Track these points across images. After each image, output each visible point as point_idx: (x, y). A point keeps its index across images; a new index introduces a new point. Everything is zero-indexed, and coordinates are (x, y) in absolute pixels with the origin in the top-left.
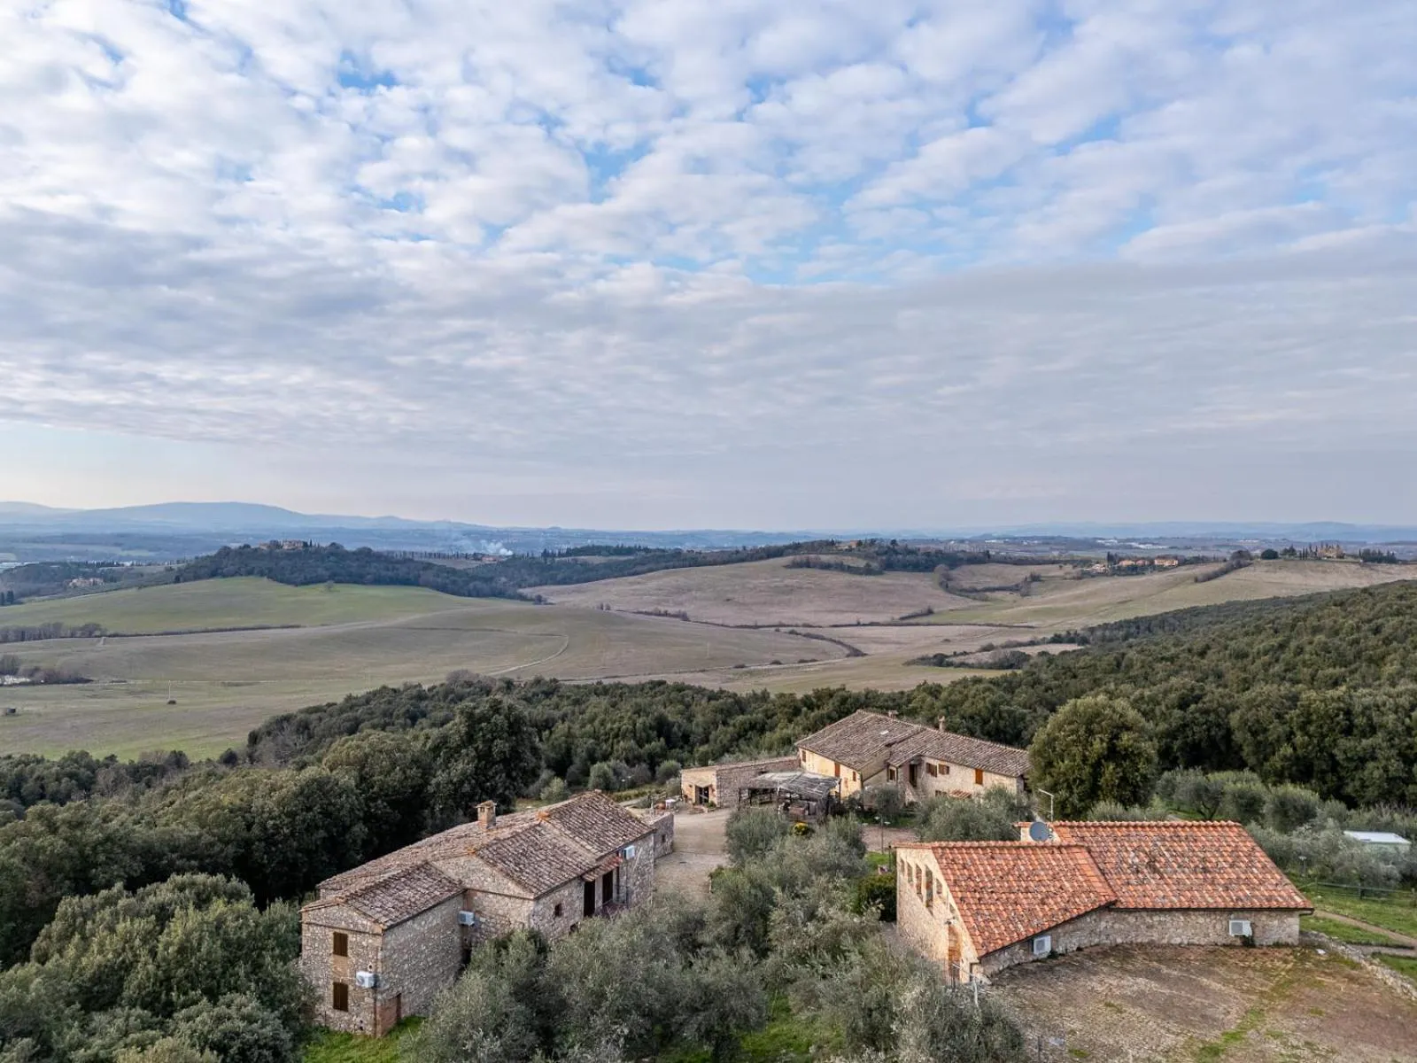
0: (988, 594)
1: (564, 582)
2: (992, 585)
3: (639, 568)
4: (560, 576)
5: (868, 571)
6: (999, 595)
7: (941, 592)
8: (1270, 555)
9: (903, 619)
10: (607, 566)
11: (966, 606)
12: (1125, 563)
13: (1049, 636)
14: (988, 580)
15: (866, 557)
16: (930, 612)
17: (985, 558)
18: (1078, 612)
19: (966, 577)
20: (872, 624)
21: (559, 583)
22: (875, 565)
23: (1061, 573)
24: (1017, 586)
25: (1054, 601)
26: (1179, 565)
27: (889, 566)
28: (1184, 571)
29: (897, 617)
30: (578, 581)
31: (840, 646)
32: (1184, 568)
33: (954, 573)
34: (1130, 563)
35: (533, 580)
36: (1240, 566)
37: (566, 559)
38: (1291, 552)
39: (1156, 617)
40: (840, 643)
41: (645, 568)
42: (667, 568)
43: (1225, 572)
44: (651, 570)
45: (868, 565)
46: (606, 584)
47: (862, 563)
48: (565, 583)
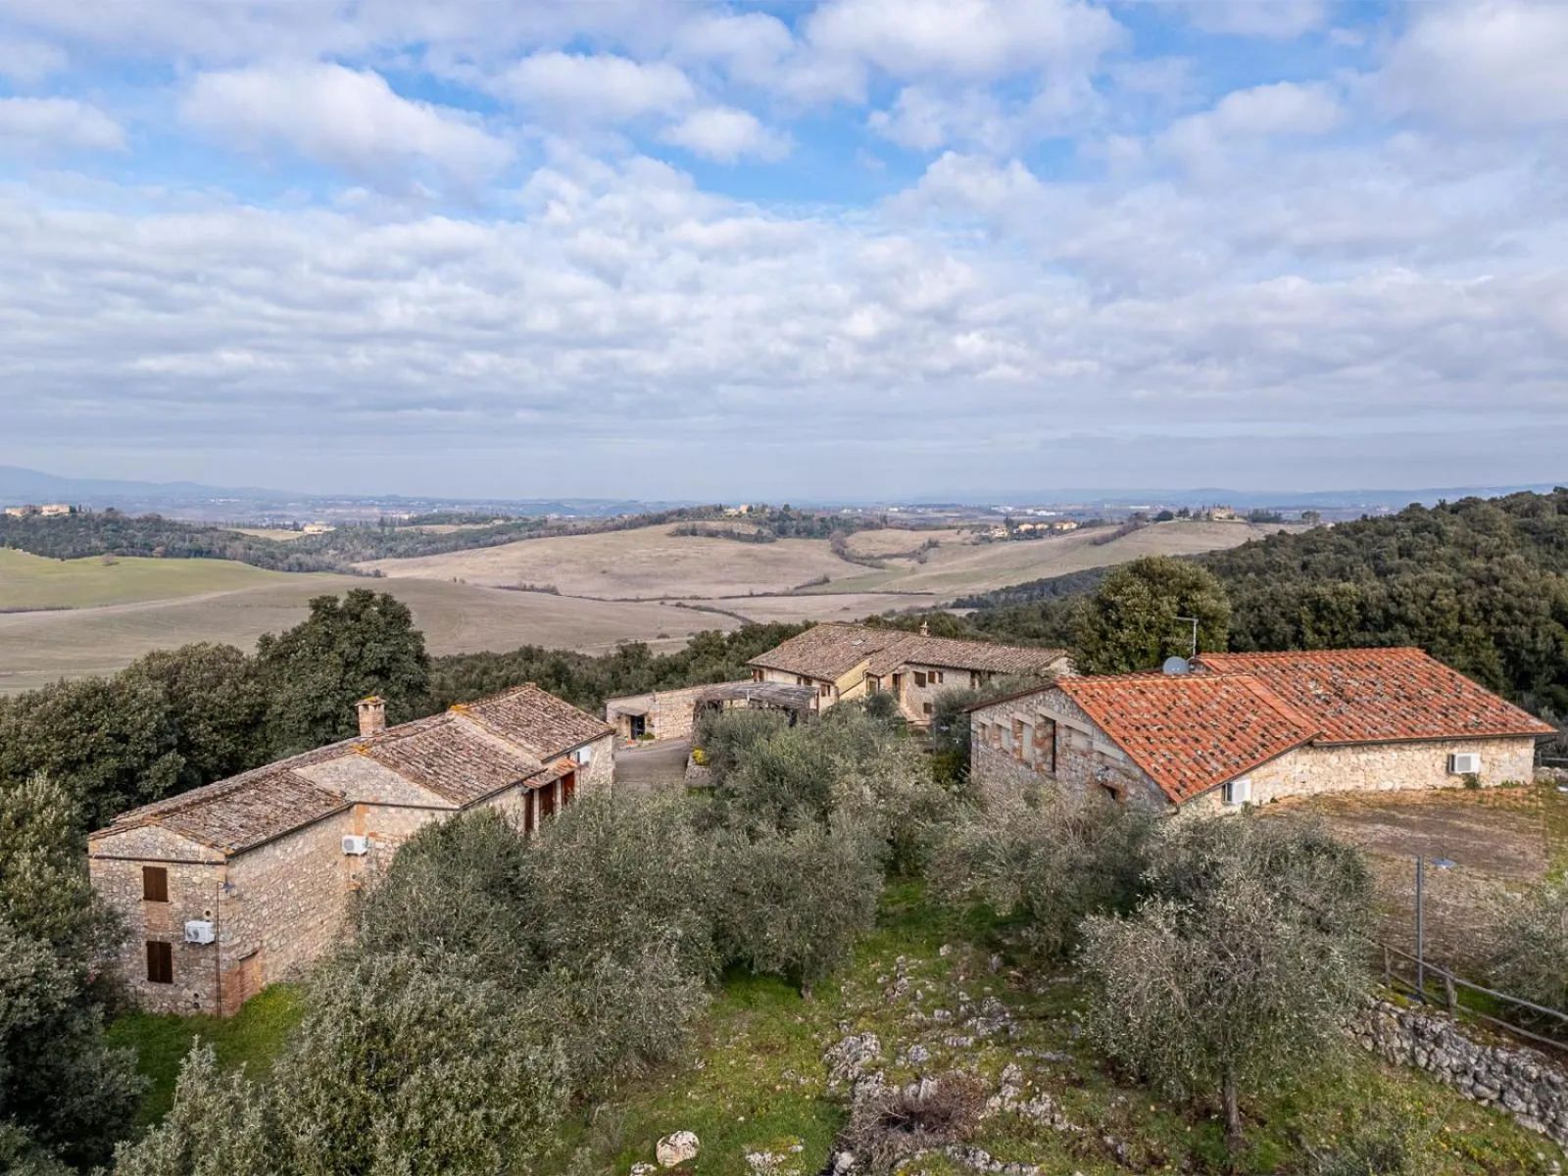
0: (885, 561)
1: (407, 554)
2: (888, 552)
3: (498, 538)
4: (401, 549)
5: (758, 539)
6: (896, 562)
7: (836, 559)
8: (1165, 516)
9: (797, 588)
10: (459, 535)
11: (861, 574)
12: (1023, 528)
13: (951, 602)
14: (885, 546)
15: (758, 523)
16: (826, 581)
17: (884, 523)
18: (978, 577)
19: (859, 542)
20: (765, 595)
21: (399, 556)
22: (766, 531)
23: (958, 539)
24: (914, 552)
25: (953, 567)
26: (1077, 528)
27: (782, 532)
28: (1084, 534)
29: (791, 587)
30: (424, 554)
31: (731, 618)
32: (1083, 530)
33: (850, 540)
34: (1030, 527)
35: (369, 552)
36: (1137, 527)
37: (409, 528)
38: (1184, 513)
40: (731, 614)
41: (504, 537)
42: (531, 537)
43: (1122, 534)
44: (511, 541)
45: (759, 531)
46: (460, 556)
47: (753, 530)
48: (409, 556)
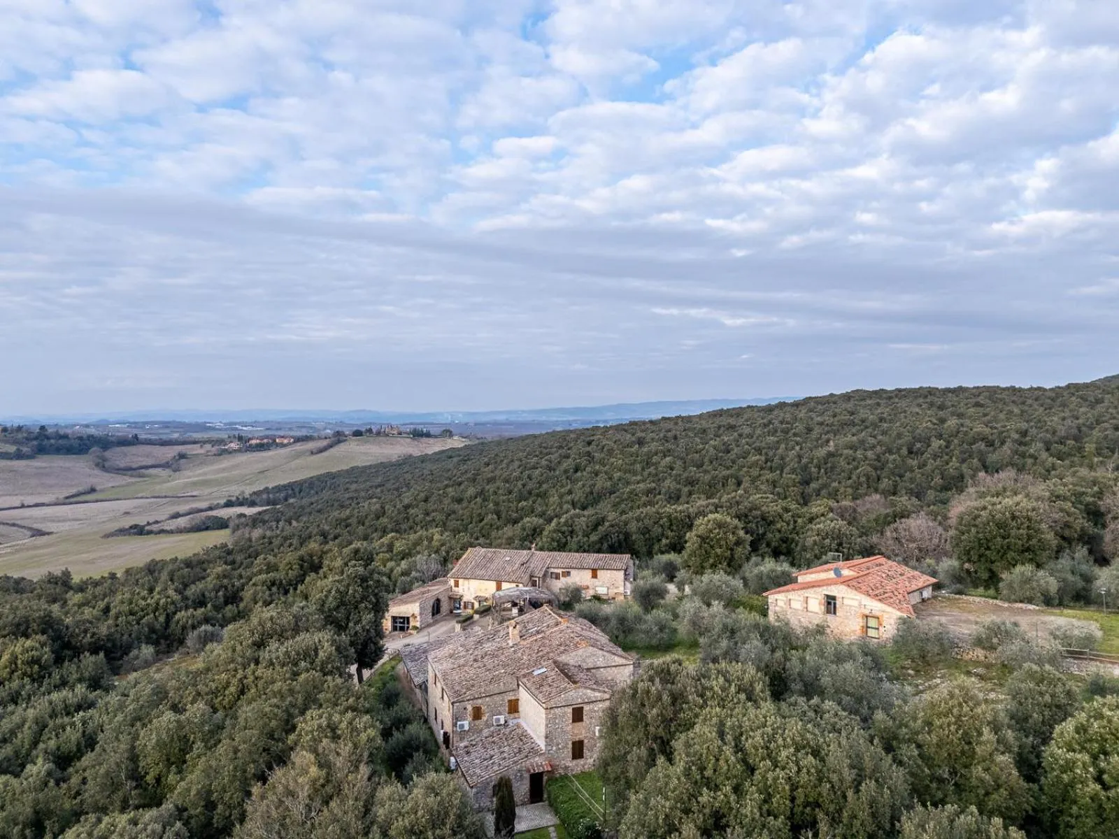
0: (143, 471)
2: (144, 464)
5: (19, 456)
6: (152, 471)
7: (97, 472)
8: (358, 434)
9: (67, 498)
11: (124, 483)
12: (254, 442)
13: (222, 502)
14: (140, 459)
15: (15, 442)
16: (93, 490)
17: (135, 441)
18: (228, 481)
19: (119, 457)
20: (37, 505)
22: (25, 449)
23: (202, 451)
24: (167, 463)
25: (205, 474)
26: (294, 442)
27: (41, 450)
28: (299, 447)
29: (61, 496)
31: (15, 528)
32: (299, 444)
33: (108, 454)
34: (258, 441)
36: (339, 442)
38: (370, 431)
39: (305, 481)
40: (14, 525)
43: (330, 446)
45: (18, 449)
47: (12, 449)
